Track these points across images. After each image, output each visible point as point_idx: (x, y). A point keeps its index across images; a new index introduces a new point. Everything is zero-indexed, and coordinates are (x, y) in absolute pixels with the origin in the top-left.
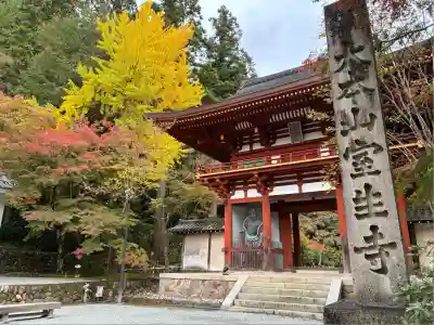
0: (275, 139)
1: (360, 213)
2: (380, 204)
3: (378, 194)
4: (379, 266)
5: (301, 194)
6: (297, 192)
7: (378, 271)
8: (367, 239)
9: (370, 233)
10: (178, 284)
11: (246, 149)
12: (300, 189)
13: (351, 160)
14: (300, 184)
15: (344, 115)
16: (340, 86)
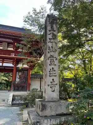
1: (51, 75)
2: (55, 73)
3: (55, 71)
4: (53, 90)
5: (2, 66)
7: (53, 91)
8: (51, 82)
9: (52, 81)
12: (2, 64)
13: (50, 61)
14: (3, 62)
15: (49, 48)
16: (49, 39)
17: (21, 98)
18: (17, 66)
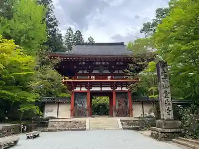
0: (93, 70)
1: (166, 104)
3: (169, 101)
4: (169, 114)
6: (100, 90)
9: (168, 108)
10: (58, 123)
11: (80, 72)
13: (164, 95)
14: (101, 87)
15: (163, 85)
16: (162, 79)
17: (128, 123)
18: (116, 90)
